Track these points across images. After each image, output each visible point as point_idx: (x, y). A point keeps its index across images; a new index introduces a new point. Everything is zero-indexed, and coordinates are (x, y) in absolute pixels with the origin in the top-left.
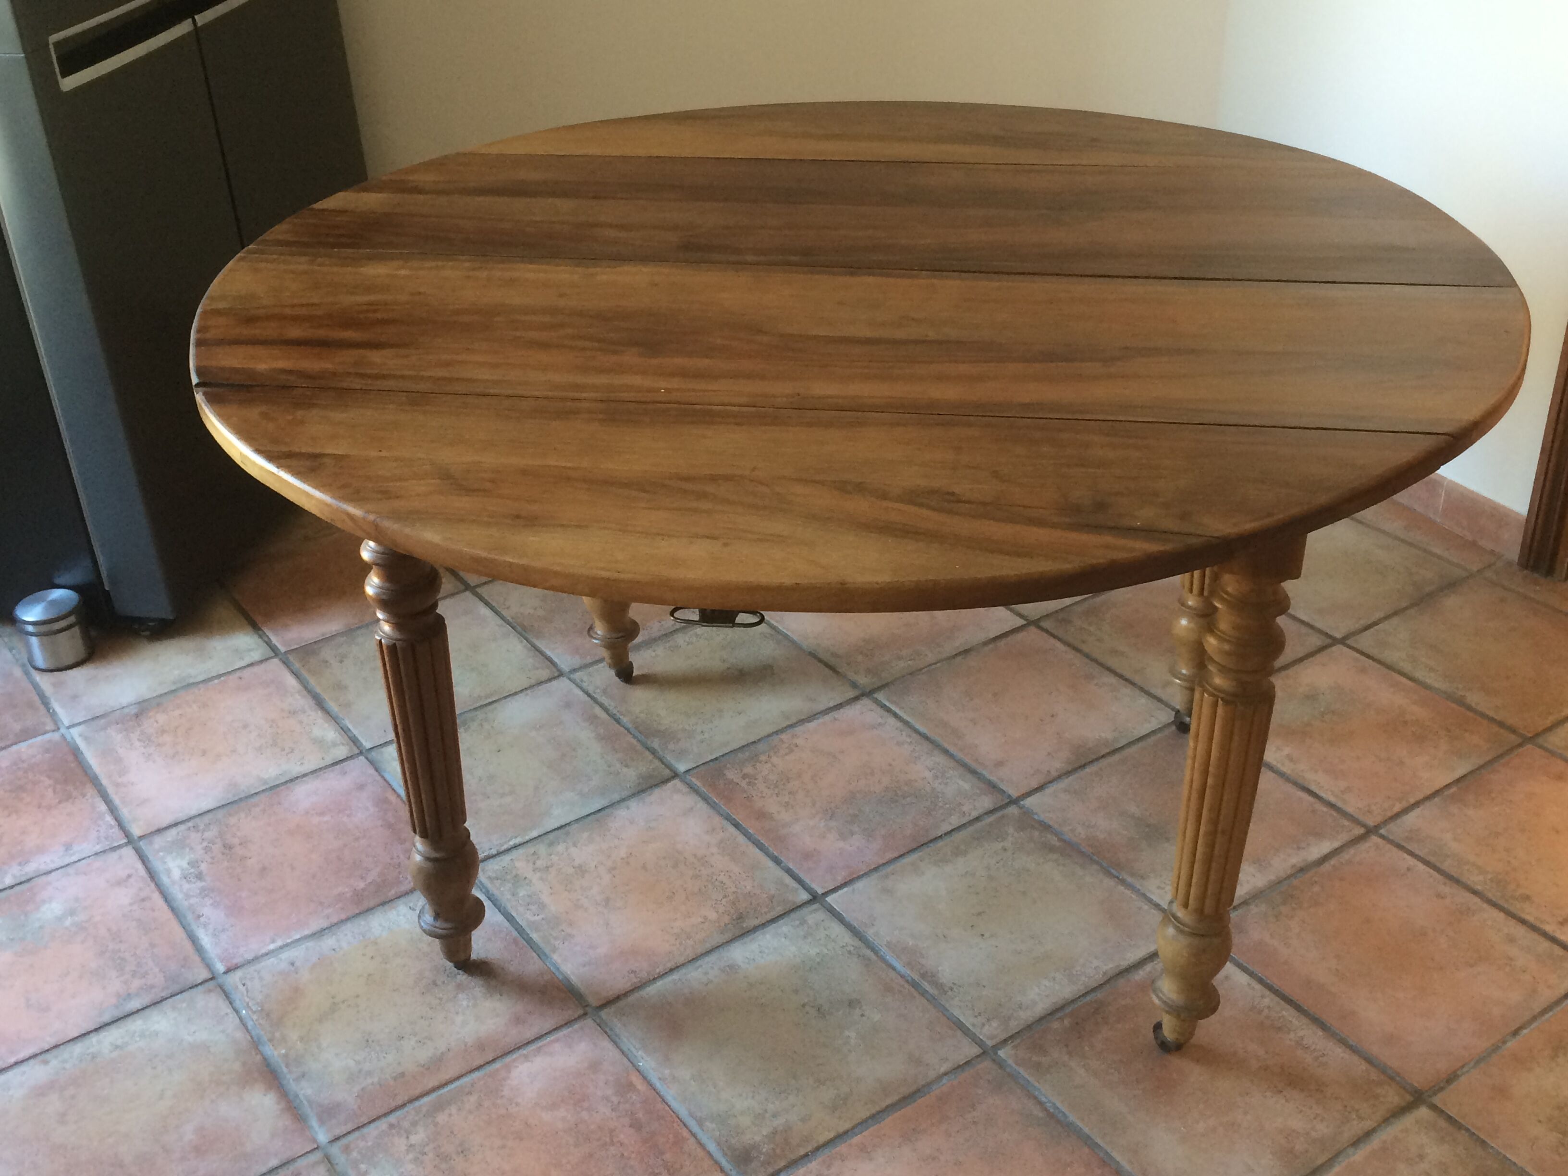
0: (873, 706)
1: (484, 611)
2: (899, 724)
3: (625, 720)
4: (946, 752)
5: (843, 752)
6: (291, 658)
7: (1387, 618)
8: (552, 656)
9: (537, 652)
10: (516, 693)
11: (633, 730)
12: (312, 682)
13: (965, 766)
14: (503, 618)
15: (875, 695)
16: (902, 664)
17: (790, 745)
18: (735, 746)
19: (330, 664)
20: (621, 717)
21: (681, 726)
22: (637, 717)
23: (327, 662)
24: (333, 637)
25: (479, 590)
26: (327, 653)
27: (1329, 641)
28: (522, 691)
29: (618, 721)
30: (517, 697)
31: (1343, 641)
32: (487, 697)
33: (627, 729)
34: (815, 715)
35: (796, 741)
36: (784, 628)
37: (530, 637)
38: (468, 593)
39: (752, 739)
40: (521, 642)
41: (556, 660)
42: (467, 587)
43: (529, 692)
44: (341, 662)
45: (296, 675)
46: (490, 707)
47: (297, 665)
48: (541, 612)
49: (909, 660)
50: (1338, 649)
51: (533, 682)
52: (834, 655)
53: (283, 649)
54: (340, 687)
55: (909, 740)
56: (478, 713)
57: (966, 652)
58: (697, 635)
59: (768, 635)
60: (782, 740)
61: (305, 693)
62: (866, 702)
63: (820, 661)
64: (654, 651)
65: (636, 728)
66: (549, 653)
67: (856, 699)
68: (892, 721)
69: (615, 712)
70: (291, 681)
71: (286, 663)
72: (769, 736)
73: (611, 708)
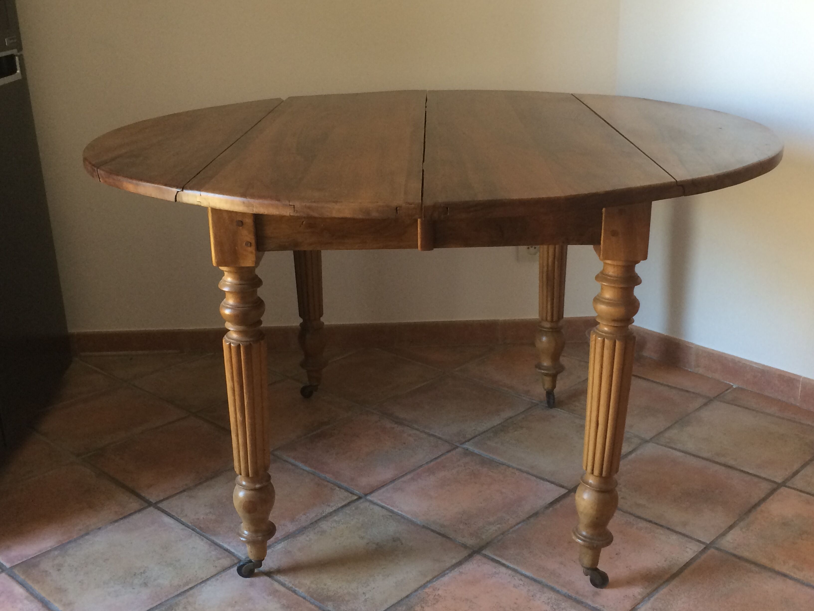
0: (485, 560)
1: (167, 519)
2: (510, 572)
3: (301, 591)
4: (552, 589)
5: (476, 597)
6: (16, 571)
7: (803, 466)
8: (229, 548)
9: (216, 546)
10: (208, 579)
11: (308, 598)
12: (36, 588)
13: (569, 597)
14: (183, 524)
15: (484, 552)
16: (493, 528)
17: (435, 596)
18: (394, 601)
19: (50, 573)
20: (296, 589)
21: (346, 591)
22: (309, 588)
23: (46, 571)
24: (48, 552)
25: (160, 505)
26: (46, 565)
27: (775, 486)
28: (212, 577)
29: (294, 592)
30: (209, 582)
31: (783, 484)
32: (187, 584)
33: (304, 598)
34: (444, 571)
35: (437, 592)
36: (398, 510)
37: (207, 535)
38: (151, 509)
39: (404, 595)
40: (202, 540)
41: (233, 550)
42: (150, 504)
43: (218, 577)
44: (59, 570)
45: (22, 584)
46: (191, 592)
47: (22, 577)
48: (213, 517)
49: (498, 524)
50: (783, 490)
51: (219, 569)
52: (442, 526)
53: (8, 565)
54: (61, 590)
55: (521, 582)
56: (180, 598)
57: (536, 514)
58: (335, 521)
59: (388, 516)
60: (427, 593)
61: (32, 598)
62: (478, 557)
63: (433, 531)
64: (307, 536)
65: (312, 596)
66: (226, 546)
67: (470, 556)
68: (503, 570)
69: (291, 585)
70: (19, 590)
71: (13, 577)
72: (416, 591)
73: (286, 583)
